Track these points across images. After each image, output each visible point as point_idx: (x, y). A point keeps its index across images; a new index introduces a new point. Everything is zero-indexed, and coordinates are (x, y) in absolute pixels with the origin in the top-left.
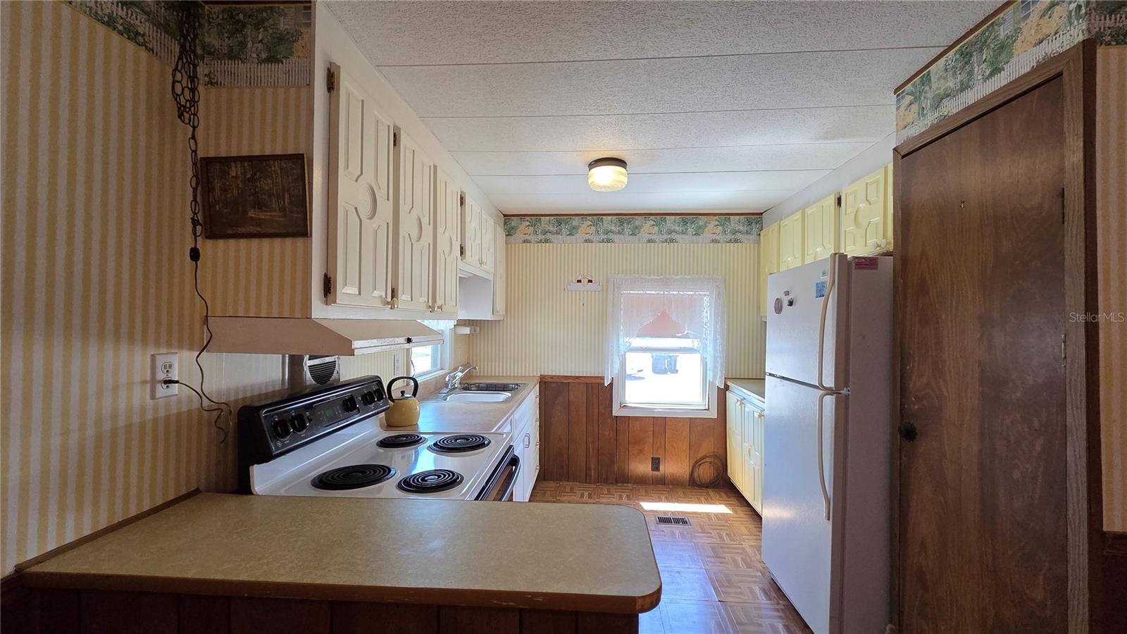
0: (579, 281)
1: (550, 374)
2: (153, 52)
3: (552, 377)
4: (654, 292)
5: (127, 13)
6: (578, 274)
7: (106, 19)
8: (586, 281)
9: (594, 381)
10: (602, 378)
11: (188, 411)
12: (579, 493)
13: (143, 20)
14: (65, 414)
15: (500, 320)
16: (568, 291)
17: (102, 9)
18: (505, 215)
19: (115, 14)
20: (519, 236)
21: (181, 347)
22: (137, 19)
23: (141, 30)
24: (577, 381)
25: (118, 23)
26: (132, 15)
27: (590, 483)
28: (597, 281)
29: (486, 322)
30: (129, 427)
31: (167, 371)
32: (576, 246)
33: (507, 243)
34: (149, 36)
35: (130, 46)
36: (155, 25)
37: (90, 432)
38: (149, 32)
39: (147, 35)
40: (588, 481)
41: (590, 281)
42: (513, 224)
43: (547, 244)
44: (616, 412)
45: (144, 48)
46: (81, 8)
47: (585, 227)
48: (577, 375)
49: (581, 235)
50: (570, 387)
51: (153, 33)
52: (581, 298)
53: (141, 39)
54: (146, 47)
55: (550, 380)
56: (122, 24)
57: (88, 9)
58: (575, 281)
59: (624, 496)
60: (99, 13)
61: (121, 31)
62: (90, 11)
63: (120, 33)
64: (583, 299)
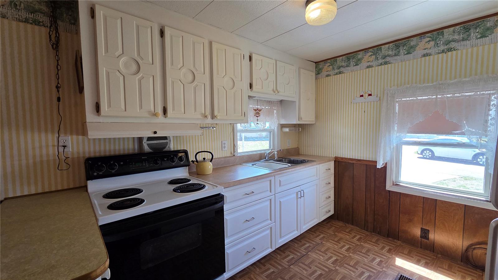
0: (362, 96)
1: (341, 157)
2: (48, 27)
3: (342, 158)
4: (426, 97)
5: (34, 16)
6: (361, 91)
7: (24, 20)
8: (367, 95)
9: (371, 164)
10: (376, 162)
11: (77, 157)
12: (353, 234)
13: (42, 17)
14: (20, 155)
15: (313, 124)
16: (354, 103)
17: (22, 17)
18: (316, 63)
19: (28, 17)
20: (324, 73)
21: (71, 134)
22: (38, 17)
23: (41, 20)
24: (359, 162)
25: (30, 20)
26: (36, 16)
27: (367, 231)
28: (376, 94)
29: (308, 125)
30: (48, 161)
31: (64, 143)
32: (360, 72)
33: (316, 79)
34: (45, 21)
35: (37, 28)
36: (48, 17)
37: (31, 161)
38: (45, 20)
39: (44, 21)
40: (366, 228)
41: (370, 95)
42: (321, 67)
43: (341, 75)
44: (389, 187)
45: (43, 26)
46: (12, 19)
47: (368, 58)
48: (359, 159)
49: (364, 64)
50: (354, 166)
51: (47, 20)
52: (363, 107)
53: (41, 24)
54: (44, 26)
55: (340, 160)
56: (32, 20)
57: (15, 19)
58: (359, 96)
59: (387, 248)
60: (21, 19)
61: (31, 23)
62: (16, 19)
63: (31, 24)
64: (365, 107)
